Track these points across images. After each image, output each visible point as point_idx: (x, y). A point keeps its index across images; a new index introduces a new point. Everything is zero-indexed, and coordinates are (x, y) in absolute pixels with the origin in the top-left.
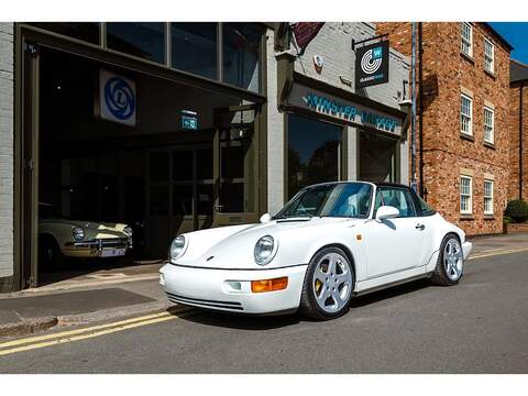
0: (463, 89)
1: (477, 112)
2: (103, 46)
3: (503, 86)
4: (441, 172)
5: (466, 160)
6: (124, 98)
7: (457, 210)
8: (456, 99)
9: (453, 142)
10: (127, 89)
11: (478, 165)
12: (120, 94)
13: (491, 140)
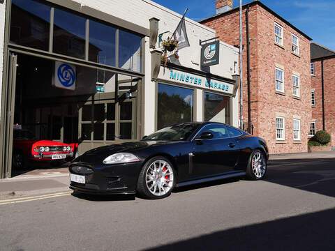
0: (277, 65)
1: (288, 78)
2: (51, 52)
3: (305, 62)
4: (262, 115)
5: (280, 108)
6: (69, 75)
7: (274, 138)
8: (271, 71)
9: (270, 97)
10: (71, 71)
11: (289, 111)
12: (66, 73)
13: (298, 95)
